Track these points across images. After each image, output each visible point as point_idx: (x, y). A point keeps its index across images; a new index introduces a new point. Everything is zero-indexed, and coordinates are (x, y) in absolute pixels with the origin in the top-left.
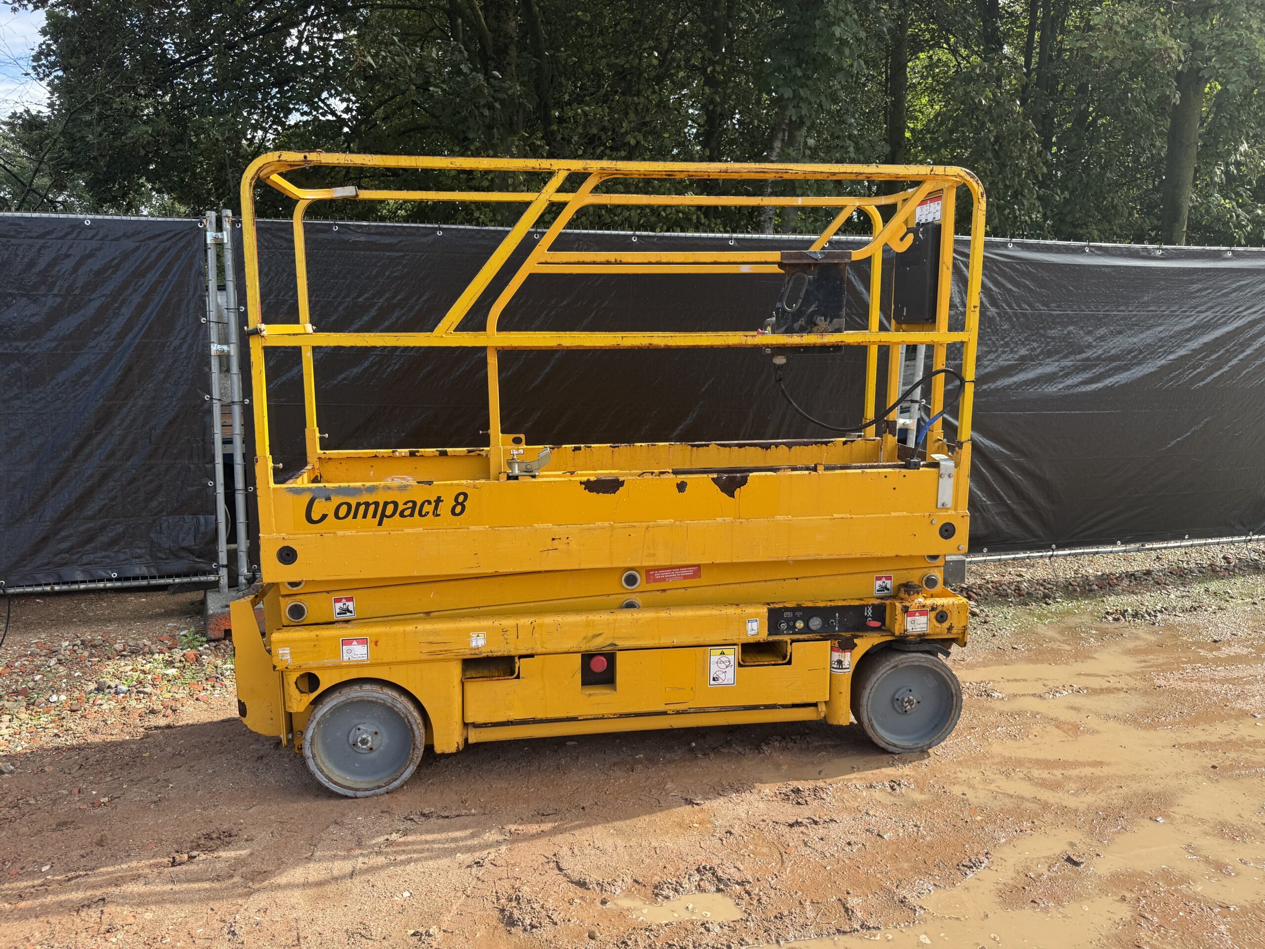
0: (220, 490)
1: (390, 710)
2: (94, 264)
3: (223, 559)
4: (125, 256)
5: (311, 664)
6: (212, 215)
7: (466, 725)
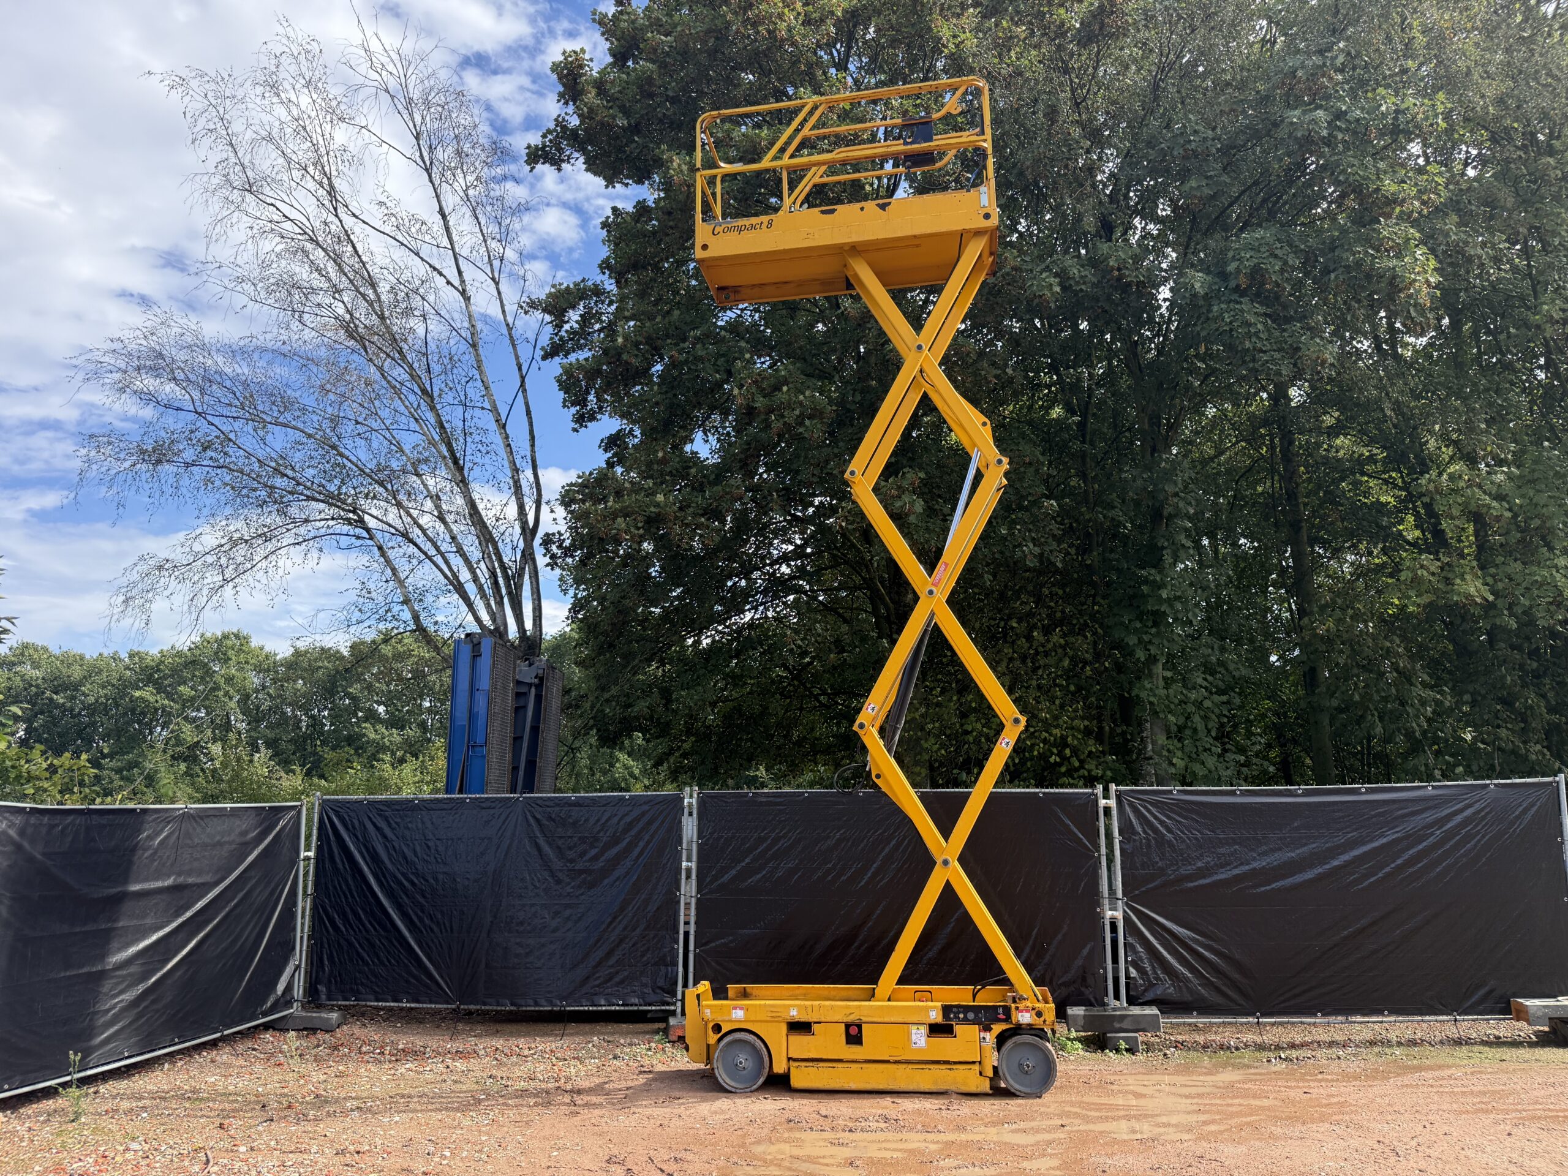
0: (681, 951)
1: (753, 1046)
2: (628, 819)
3: (679, 997)
4: (643, 814)
5: (719, 1019)
6: (687, 789)
7: (789, 1059)
